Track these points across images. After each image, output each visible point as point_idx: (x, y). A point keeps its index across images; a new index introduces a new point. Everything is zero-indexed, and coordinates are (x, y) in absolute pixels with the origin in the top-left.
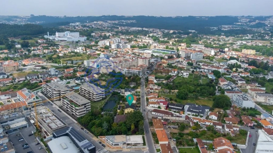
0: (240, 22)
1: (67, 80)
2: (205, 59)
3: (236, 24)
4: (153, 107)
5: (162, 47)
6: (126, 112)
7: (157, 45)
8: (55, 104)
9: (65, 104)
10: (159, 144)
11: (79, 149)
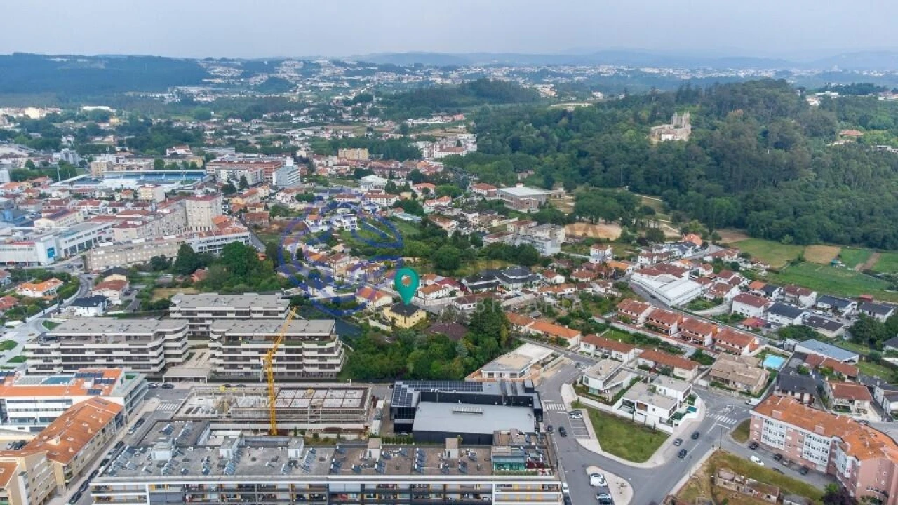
0: (219, 77)
2: (305, 183)
3: (211, 82)
4: (437, 298)
5: (142, 163)
6: (412, 325)
7: (118, 161)
8: (174, 379)
9: (247, 358)
10: (569, 344)
11: (500, 404)
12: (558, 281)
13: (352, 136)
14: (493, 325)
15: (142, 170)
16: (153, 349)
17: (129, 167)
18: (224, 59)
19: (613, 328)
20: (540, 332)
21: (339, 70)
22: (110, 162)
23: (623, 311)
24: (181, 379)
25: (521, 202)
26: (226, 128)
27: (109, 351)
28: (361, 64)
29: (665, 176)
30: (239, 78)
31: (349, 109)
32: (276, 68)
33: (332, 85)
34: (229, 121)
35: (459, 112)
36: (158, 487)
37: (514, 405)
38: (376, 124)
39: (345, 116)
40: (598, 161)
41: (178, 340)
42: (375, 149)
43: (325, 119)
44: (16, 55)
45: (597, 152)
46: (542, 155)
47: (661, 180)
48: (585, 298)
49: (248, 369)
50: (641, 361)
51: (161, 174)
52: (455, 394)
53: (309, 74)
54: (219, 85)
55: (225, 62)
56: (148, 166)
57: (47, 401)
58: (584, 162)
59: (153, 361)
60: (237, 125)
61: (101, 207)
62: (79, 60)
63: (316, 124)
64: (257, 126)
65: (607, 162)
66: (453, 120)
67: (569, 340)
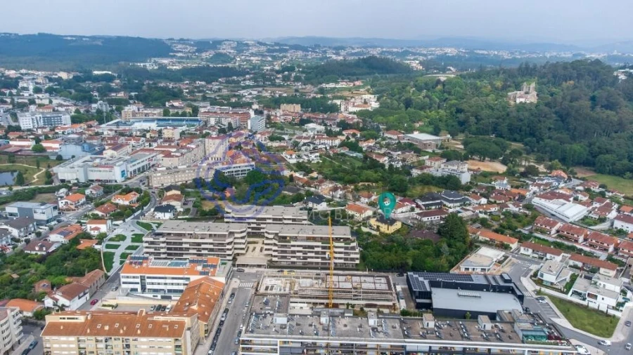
5: (155, 112)
6: (393, 231)
7: (139, 110)
8: (243, 265)
9: (294, 252)
10: (511, 248)
11: (488, 290)
12: (482, 203)
13: (285, 95)
15: (155, 117)
16: (228, 244)
17: (146, 115)
18: (182, 40)
19: (536, 237)
20: (488, 239)
21: (263, 48)
22: (134, 111)
23: (539, 225)
24: (248, 266)
25: (425, 144)
26: (196, 87)
27: (199, 244)
28: (277, 44)
29: (524, 128)
30: (194, 52)
31: (280, 76)
32: (218, 46)
33: (260, 59)
34: (197, 82)
35: (358, 79)
36: (285, 342)
37: (498, 292)
38: (300, 87)
39: (277, 81)
40: (472, 116)
41: (242, 238)
42: (304, 105)
43: (264, 83)
44: (40, 35)
45: (470, 109)
46: (428, 111)
47: (520, 131)
48: (508, 214)
49: (295, 260)
50: (571, 262)
51: (169, 120)
52: (454, 283)
53: (242, 51)
54: (181, 58)
55: (182, 41)
56: (159, 114)
57: (173, 278)
58: (461, 116)
59: (228, 252)
60: (202, 86)
61: (141, 142)
62: (84, 39)
63: (258, 86)
64: (217, 87)
65: (479, 117)
66: (354, 85)
67: (511, 245)
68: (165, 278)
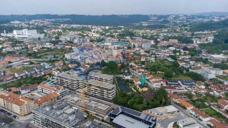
0: (152, 19)
1: (66, 72)
2: (152, 48)
3: (149, 21)
4: (156, 85)
5: (116, 40)
7: (111, 39)
8: (78, 92)
10: (187, 109)
11: (143, 122)
12: (202, 88)
13: (177, 36)
14: (160, 97)
15: (115, 41)
16: (75, 83)
17: (113, 40)
18: (155, 15)
19: (211, 108)
20: (179, 103)
21: (185, 17)
22: (110, 39)
23: (220, 103)
24: (79, 92)
25: (216, 60)
26: (145, 32)
27: (67, 82)
28: (192, 16)
30: (157, 20)
31: (179, 28)
32: (168, 17)
33: (180, 22)
35: (215, 30)
36: (42, 117)
37: (147, 123)
38: (185, 33)
39: (177, 30)
41: (82, 82)
42: (181, 40)
43: (171, 31)
44: (112, 15)
48: (208, 95)
50: (209, 123)
51: (119, 43)
52: (131, 115)
53: (176, 19)
56: (117, 41)
59: (75, 86)
60: (148, 32)
61: (99, 49)
62: (123, 16)
63: (168, 32)
64: (153, 32)
66: (212, 32)
67: (187, 108)
68: (47, 90)
